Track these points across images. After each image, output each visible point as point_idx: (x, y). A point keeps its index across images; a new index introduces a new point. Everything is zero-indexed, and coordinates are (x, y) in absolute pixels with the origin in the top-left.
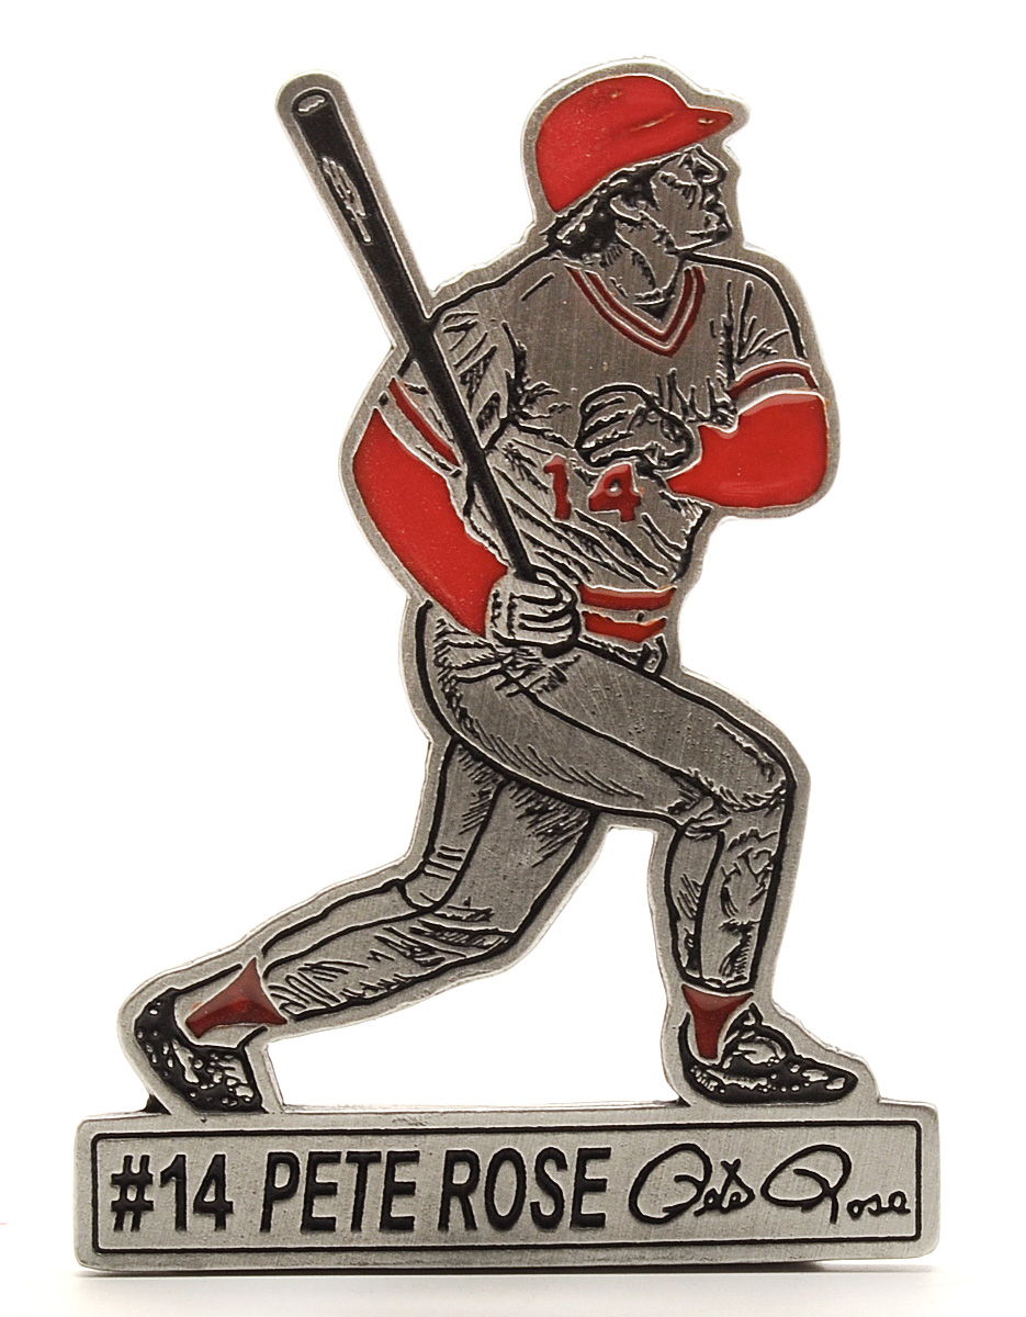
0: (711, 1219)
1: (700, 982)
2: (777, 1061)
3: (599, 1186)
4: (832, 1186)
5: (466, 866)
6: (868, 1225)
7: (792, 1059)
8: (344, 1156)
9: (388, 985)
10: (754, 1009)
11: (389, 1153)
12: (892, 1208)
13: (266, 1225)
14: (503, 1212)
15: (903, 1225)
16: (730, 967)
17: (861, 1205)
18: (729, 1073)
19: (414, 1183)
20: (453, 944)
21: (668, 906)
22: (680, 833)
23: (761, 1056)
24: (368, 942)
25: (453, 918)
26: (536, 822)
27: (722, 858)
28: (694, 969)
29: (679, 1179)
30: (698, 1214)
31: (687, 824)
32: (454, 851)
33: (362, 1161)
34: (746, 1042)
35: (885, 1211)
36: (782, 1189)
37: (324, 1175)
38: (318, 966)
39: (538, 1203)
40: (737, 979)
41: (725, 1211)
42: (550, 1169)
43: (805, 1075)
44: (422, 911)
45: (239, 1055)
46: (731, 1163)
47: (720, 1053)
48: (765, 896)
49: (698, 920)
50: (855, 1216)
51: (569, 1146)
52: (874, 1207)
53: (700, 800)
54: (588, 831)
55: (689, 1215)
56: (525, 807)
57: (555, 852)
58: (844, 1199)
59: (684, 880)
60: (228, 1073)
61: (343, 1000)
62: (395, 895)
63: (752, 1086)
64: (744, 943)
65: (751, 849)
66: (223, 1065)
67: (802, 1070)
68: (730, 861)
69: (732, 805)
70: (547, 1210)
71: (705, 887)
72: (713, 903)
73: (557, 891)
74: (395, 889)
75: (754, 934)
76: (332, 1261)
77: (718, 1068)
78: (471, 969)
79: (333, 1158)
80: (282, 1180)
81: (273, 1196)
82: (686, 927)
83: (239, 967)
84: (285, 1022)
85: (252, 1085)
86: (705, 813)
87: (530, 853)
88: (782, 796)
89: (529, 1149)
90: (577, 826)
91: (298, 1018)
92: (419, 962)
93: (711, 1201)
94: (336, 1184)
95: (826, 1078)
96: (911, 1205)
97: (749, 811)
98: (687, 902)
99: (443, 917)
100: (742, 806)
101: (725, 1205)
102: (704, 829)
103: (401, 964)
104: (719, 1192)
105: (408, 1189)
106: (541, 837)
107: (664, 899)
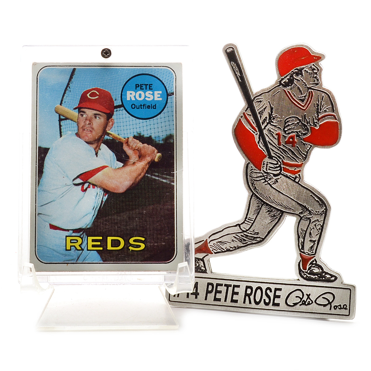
0: (303, 306)
1: (304, 253)
2: (320, 272)
3: (279, 297)
4: (330, 301)
5: (254, 222)
6: (338, 311)
7: (323, 272)
8: (224, 285)
9: (235, 247)
10: (315, 260)
11: (234, 285)
12: (344, 308)
13: (206, 299)
14: (258, 300)
15: (346, 312)
16: (310, 250)
17: (337, 306)
18: (309, 274)
19: (238, 292)
20: (250, 239)
21: (298, 235)
22: (301, 218)
23: (316, 270)
24: (231, 237)
25: (250, 234)
26: (270, 213)
27: (310, 225)
28: (303, 249)
29: (296, 297)
30: (300, 305)
31: (303, 216)
32: (251, 218)
33: (227, 286)
34: (314, 267)
35: (342, 308)
36: (319, 301)
37: (219, 288)
38: (221, 242)
39: (265, 299)
40: (312, 253)
41: (306, 305)
42: (268, 291)
43: (326, 275)
44: (244, 231)
45: (202, 260)
46: (308, 294)
47: (307, 269)
48: (319, 234)
49: (304, 239)
51: (273, 287)
53: (306, 211)
54: (281, 216)
55: (298, 305)
56: (268, 210)
57: (274, 220)
58: (333, 305)
59: (302, 229)
60: (200, 264)
61: (226, 250)
62: (238, 227)
63: (314, 277)
64: (314, 245)
65: (316, 224)
66: (199, 262)
67: (325, 275)
68: (312, 226)
69: (313, 213)
70: (267, 301)
71: (306, 231)
72: (308, 234)
73: (274, 229)
74: (238, 226)
75: (316, 243)
76: (220, 308)
77: (307, 272)
78: (254, 245)
79: (221, 285)
80: (210, 289)
81: (208, 292)
82: (301, 240)
83: (203, 240)
84: (213, 253)
85: (205, 267)
86: (307, 214)
87: (268, 220)
88: (324, 212)
89: (264, 287)
90: (279, 215)
91: (215, 253)
92: (242, 243)
93: (303, 302)
94: (221, 291)
95: (330, 277)
96: (348, 308)
97: (317, 214)
98: (302, 234)
99: (248, 233)
100: (315, 213)
101: (307, 304)
102: (307, 218)
103: (238, 243)
104: (305, 301)
105: (237, 293)
106: (271, 217)
107: (297, 233)
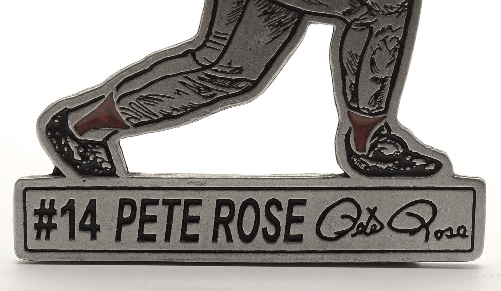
0: (360, 238)
1: (358, 109)
2: (398, 154)
3: (300, 220)
4: (426, 222)
5: (229, 43)
6: (445, 243)
7: (407, 152)
8: (161, 201)
9: (186, 108)
10: (387, 125)
11: (186, 200)
12: (458, 234)
13: (118, 238)
14: (247, 232)
15: (464, 244)
16: (374, 102)
17: (442, 232)
18: (372, 160)
19: (199, 217)
20: (221, 86)
21: (341, 67)
22: (348, 26)
23: (390, 151)
24: (174, 84)
25: (222, 72)
26: (269, 19)
27: (372, 41)
28: (354, 102)
29: (343, 217)
30: (353, 235)
31: (352, 22)
32: (223, 34)
33: (171, 204)
35: (455, 236)
36: (399, 223)
37: (150, 211)
38: (147, 97)
39: (266, 228)
40: (378, 108)
41: (368, 235)
42: (273, 210)
43: (414, 161)
44: (205, 68)
45: (104, 145)
46: (372, 208)
48: (395, 62)
49: (357, 75)
50: (438, 239)
51: (284, 198)
52: (449, 233)
53: (360, 8)
54: (297, 24)
55: (348, 236)
56: (263, 10)
57: (279, 36)
58: (432, 229)
59: (350, 53)
60: (97, 155)
61: (161, 116)
62: (190, 58)
63: (384, 167)
64: (382, 88)
65: (388, 36)
66: (95, 150)
67: (412, 159)
68: (376, 42)
69: (378, 11)
70: (271, 232)
71: (362, 57)
72: (366, 65)
73: (280, 57)
74: (190, 55)
75: (388, 84)
76: (154, 257)
77: (366, 157)
78: (231, 100)
79: (155, 202)
80: (127, 213)
81: (122, 222)
82: (351, 79)
83: (103, 97)
84: (129, 127)
85: (111, 162)
86: (363, 15)
87: (265, 36)
88: (406, 7)
89: (262, 198)
90: (291, 21)
91: (136, 126)
92: (203, 96)
93: (360, 229)
94: (156, 216)
95: (425, 163)
96: (469, 233)
97: (387, 14)
98: (351, 65)
99: (216, 71)
100: (383, 12)
101: (368, 231)
102: (362, 24)
103: (192, 97)
104: (365, 224)
105: (196, 220)
106: (272, 27)
107: (339, 63)
